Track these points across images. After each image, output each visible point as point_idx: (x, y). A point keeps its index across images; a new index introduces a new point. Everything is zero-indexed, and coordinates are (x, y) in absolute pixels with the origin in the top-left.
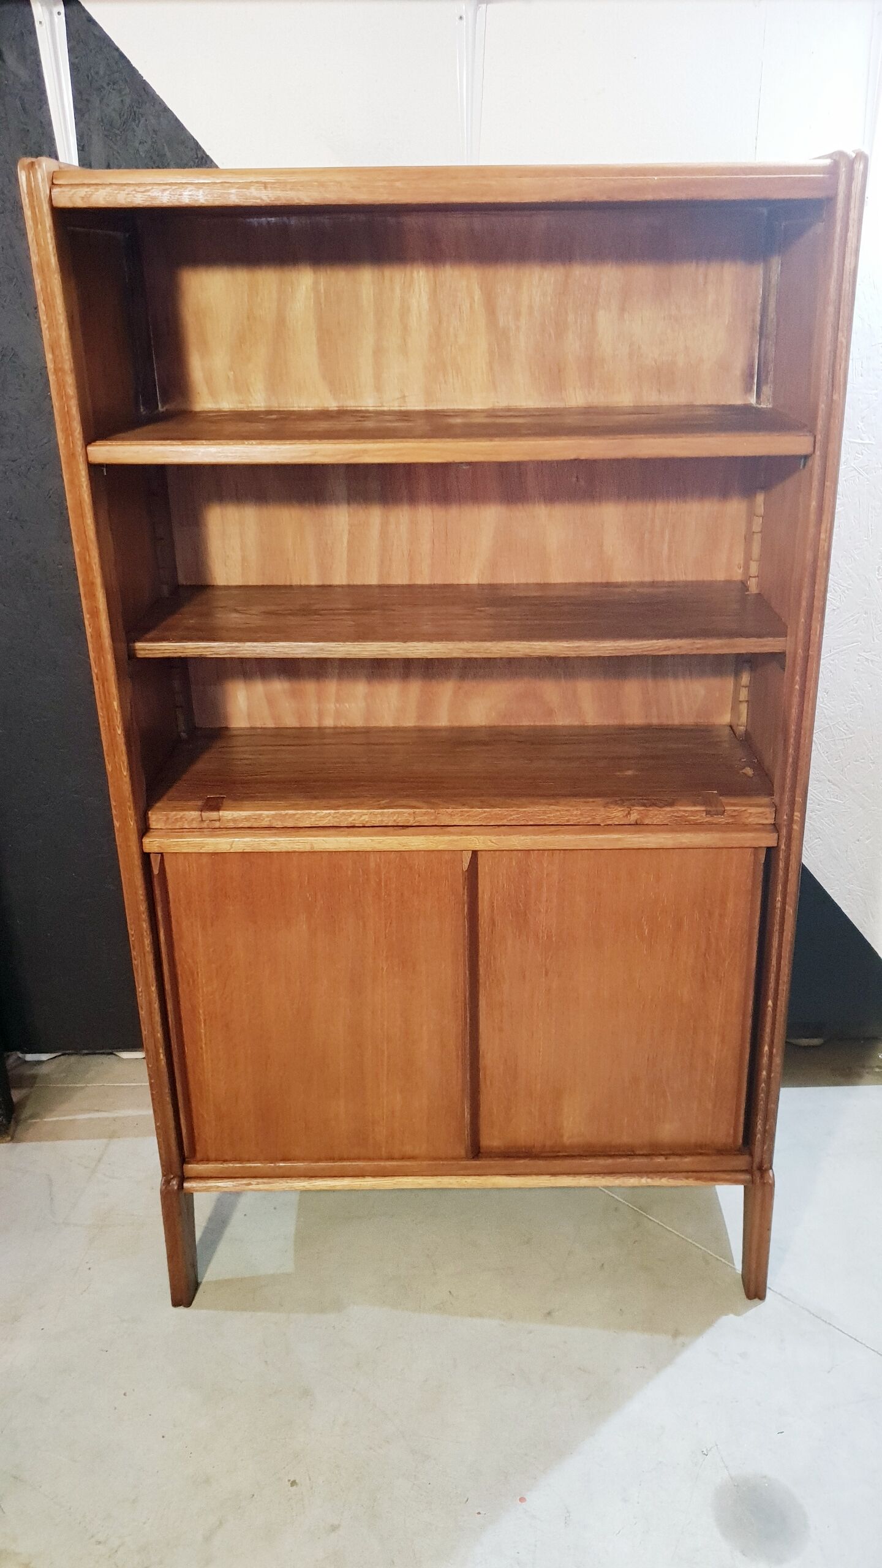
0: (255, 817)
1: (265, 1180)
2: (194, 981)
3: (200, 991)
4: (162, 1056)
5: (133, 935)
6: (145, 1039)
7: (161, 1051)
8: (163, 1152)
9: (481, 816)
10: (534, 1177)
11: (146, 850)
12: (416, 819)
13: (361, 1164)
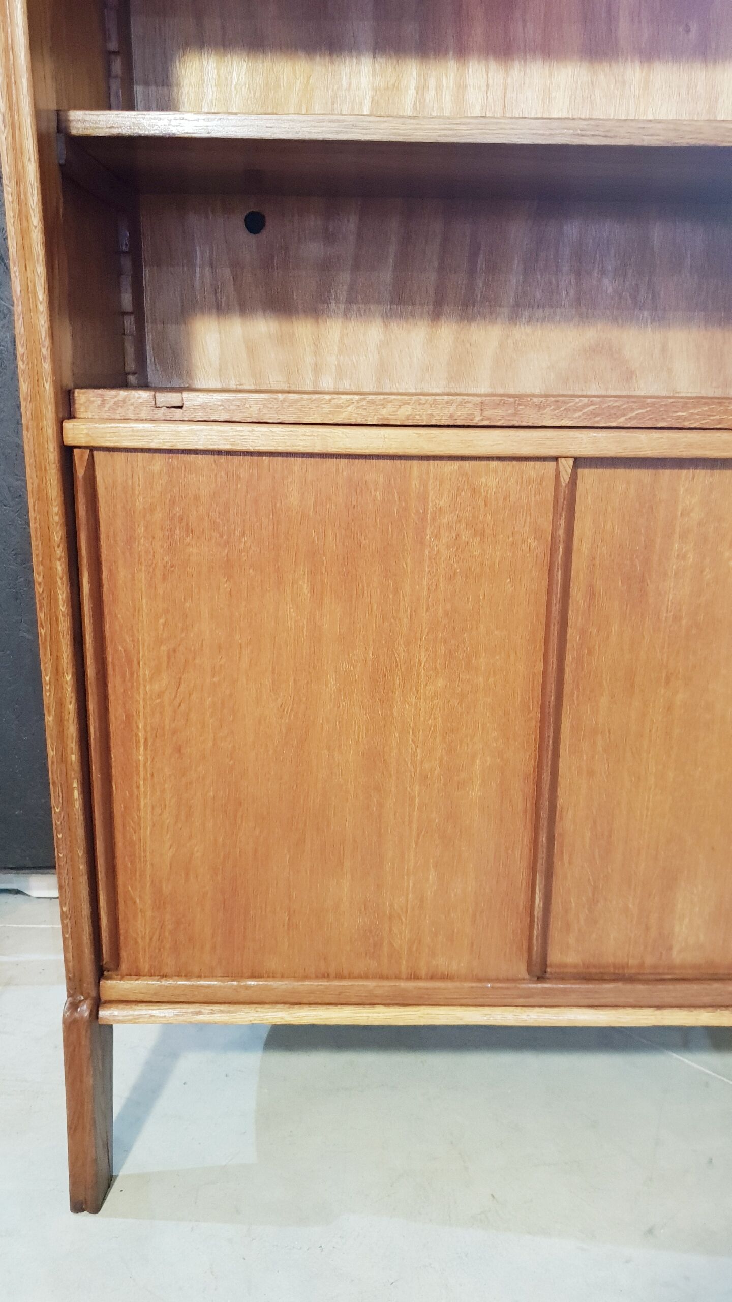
0: (238, 403)
1: (222, 1007)
2: (132, 674)
3: (141, 690)
4: (76, 794)
5: (40, 584)
6: (53, 763)
7: (75, 785)
8: (70, 955)
9: (584, 411)
10: (630, 1011)
11: (69, 440)
12: (486, 413)
13: (371, 984)
